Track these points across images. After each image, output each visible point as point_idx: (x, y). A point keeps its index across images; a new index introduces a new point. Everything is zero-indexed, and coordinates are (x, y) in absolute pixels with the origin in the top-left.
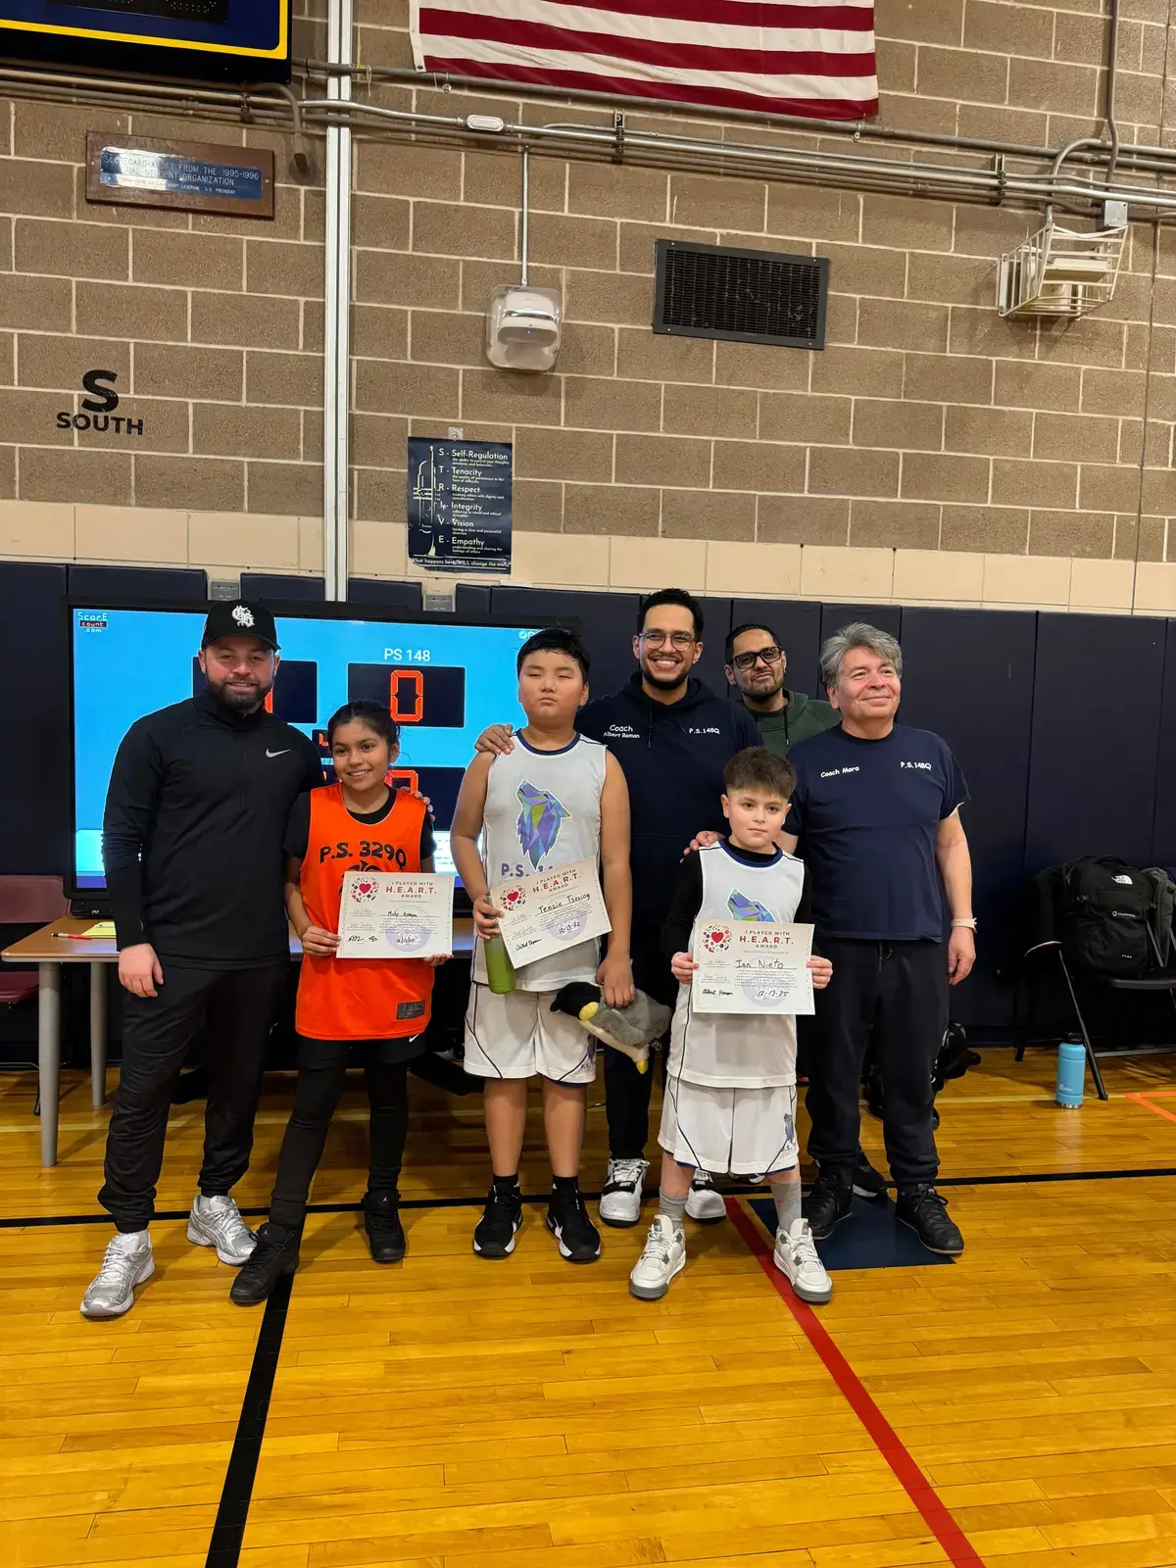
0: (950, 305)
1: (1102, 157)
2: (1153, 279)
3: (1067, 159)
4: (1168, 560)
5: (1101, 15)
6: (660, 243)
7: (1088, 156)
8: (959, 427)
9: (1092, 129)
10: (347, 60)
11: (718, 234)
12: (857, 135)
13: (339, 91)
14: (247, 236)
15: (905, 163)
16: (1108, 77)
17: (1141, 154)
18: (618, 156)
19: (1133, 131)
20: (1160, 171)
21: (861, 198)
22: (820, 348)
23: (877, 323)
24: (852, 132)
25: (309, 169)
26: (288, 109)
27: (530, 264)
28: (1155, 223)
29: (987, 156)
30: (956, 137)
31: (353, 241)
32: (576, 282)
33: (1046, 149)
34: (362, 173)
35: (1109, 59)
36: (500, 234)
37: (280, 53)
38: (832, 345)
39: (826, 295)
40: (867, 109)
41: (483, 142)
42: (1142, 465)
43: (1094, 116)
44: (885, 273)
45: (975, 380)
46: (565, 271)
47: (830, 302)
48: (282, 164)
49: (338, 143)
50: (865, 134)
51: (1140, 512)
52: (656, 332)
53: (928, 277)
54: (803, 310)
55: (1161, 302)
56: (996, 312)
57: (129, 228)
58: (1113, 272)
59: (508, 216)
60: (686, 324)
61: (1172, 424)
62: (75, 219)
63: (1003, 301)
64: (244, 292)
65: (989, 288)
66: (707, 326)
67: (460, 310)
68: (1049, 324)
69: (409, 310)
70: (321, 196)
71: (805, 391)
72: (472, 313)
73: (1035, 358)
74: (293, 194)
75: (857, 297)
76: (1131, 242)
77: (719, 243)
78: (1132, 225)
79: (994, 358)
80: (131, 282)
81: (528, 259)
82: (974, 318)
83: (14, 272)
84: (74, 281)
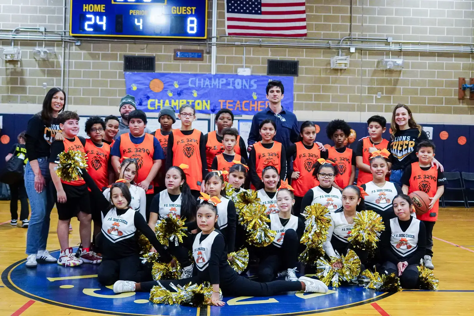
0: (322, 67)
1: (350, 39)
2: (362, 60)
3: (343, 40)
4: (368, 111)
5: (349, 15)
6: (268, 60)
7: (347, 39)
8: (325, 89)
9: (348, 35)
10: (215, 36)
11: (278, 58)
12: (303, 39)
13: (214, 40)
14: (199, 63)
15: (313, 43)
16: (351, 25)
17: (358, 39)
18: (260, 46)
19: (356, 34)
20: (362, 41)
21: (304, 50)
22: (297, 76)
23: (308, 71)
24: (302, 39)
25: (209, 53)
26: (206, 44)
28: (362, 50)
29: (327, 41)
30: (322, 38)
31: (216, 63)
32: (253, 68)
33: (340, 39)
34: (218, 52)
35: (351, 22)
36: (240, 60)
37: (205, 37)
38: (300, 75)
39: (298, 67)
40: (305, 35)
41: (238, 46)
42: (361, 94)
43: (349, 32)
44: (309, 62)
45: (327, 80)
46: (252, 66)
48: (205, 52)
49: (214, 49)
50: (305, 39)
51: (361, 103)
52: (268, 75)
53: (318, 63)
54: (294, 70)
55: (363, 64)
56: (330, 68)
57: (181, 63)
58: (348, 63)
59: (242, 57)
60: (273, 73)
61: (367, 86)
62: (172, 63)
63: (332, 66)
64: (198, 72)
65: (329, 64)
66: (277, 73)
67: (234, 73)
68: (341, 70)
69: (225, 73)
70: (211, 56)
71: (295, 84)
72: (236, 74)
73: (339, 76)
74: (206, 56)
75: (304, 67)
76: (357, 54)
77: (278, 59)
78: (357, 51)
79: (331, 76)
80: (180, 72)
81: (245, 64)
82: (326, 69)
83: (163, 72)
84: (172, 72)
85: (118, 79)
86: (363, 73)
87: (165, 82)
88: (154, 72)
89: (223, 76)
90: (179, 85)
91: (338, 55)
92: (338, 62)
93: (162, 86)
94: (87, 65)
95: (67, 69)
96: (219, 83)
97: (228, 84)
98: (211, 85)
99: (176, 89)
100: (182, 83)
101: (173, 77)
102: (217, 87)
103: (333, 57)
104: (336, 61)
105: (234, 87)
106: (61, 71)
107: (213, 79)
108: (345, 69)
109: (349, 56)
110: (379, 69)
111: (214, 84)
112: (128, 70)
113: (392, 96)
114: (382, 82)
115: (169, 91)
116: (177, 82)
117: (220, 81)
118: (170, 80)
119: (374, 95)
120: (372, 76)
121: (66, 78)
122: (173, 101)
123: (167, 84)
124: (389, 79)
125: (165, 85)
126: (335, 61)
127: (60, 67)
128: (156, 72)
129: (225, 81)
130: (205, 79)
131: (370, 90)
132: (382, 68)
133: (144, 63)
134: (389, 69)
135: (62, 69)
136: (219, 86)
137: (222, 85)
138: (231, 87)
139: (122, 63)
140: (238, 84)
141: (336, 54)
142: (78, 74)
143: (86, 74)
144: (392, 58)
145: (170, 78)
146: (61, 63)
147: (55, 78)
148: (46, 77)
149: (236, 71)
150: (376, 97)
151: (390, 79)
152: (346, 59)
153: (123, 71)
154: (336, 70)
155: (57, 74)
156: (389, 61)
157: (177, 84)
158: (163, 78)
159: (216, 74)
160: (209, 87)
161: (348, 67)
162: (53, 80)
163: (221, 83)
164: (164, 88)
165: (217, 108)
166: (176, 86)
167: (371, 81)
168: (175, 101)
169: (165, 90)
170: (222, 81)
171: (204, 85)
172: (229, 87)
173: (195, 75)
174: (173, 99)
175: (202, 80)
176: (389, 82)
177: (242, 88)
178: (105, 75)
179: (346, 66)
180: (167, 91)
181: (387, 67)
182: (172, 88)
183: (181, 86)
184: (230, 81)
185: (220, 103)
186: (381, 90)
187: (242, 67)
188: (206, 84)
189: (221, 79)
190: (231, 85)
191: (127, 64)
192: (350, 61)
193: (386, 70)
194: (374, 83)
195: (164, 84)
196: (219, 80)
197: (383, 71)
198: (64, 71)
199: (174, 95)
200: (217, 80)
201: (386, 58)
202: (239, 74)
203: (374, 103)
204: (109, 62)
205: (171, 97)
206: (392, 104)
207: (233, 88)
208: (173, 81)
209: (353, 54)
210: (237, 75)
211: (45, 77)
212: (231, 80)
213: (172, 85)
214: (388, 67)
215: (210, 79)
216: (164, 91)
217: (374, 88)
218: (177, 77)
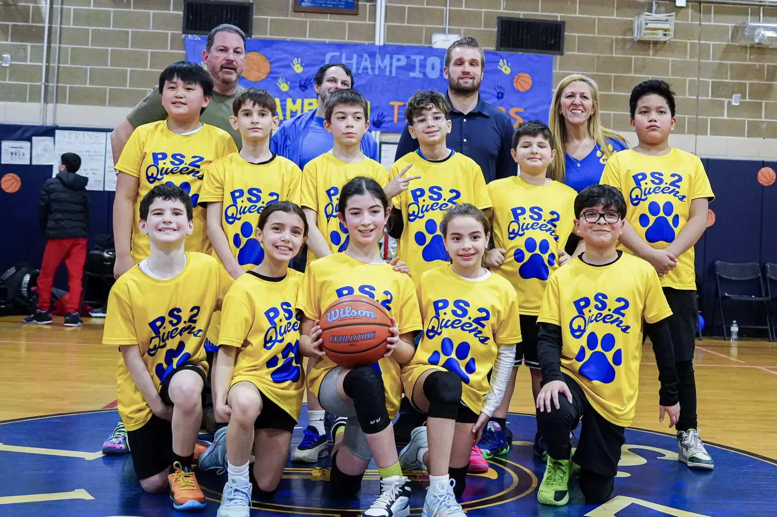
0: (614, 37)
2: (700, 24)
4: (711, 134)
6: (499, 18)
8: (620, 83)
11: (521, 14)
14: (348, 21)
22: (562, 54)
23: (584, 44)
27: (450, 27)
28: (700, 3)
31: (385, 21)
36: (437, 17)
38: (566, 53)
39: (563, 35)
42: (698, 97)
44: (588, 26)
45: (625, 65)
46: (463, 29)
47: (566, 37)
51: (697, 116)
52: (497, 50)
53: (605, 27)
54: (555, 40)
55: (704, 33)
56: (633, 39)
57: (308, 20)
58: (672, 28)
59: (443, 10)
60: (509, 46)
61: (710, 80)
62: (290, 18)
63: (635, 35)
64: (346, 40)
65: (631, 30)
66: (517, 47)
67: (423, 44)
68: (656, 43)
69: (405, 44)
70: (375, 6)
71: (556, 71)
72: (429, 45)
73: (650, 56)
74: (365, 6)
75: (576, 35)
76: (690, 10)
77: (521, 17)
78: (690, 4)
79: (633, 57)
80: (307, 39)
81: (449, 25)
82: (625, 41)
83: (268, 36)
84: (288, 39)
85: (169, 51)
86: (703, 51)
87: (272, 60)
88: (251, 37)
89: (400, 50)
90: (304, 67)
91: (650, 11)
92: (650, 26)
93: (266, 67)
94: (101, 18)
95: (56, 26)
96: (391, 65)
97: (410, 67)
98: (373, 69)
99: (297, 75)
100: (309, 62)
101: (290, 48)
102: (388, 74)
103: (639, 14)
104: (647, 24)
105: (424, 74)
106: (43, 28)
107: (378, 56)
108: (665, 42)
109: (674, 13)
110: (737, 44)
111: (379, 67)
112: (192, 31)
113: (764, 102)
114: (742, 72)
115: (280, 80)
116: (299, 60)
117: (394, 60)
118: (285, 55)
119: (726, 100)
120: (721, 60)
121: (55, 45)
122: (289, 101)
123: (277, 64)
124: (757, 66)
125: (274, 65)
126: (643, 23)
127: (42, 21)
128: (253, 37)
129: (403, 62)
130: (360, 56)
131: (718, 89)
132: (743, 43)
133: (227, 15)
134: (758, 44)
135: (47, 25)
136: (391, 72)
137: (398, 68)
138: (416, 74)
139: (179, 15)
140: (433, 69)
141: (646, 10)
142: (80, 37)
143: (98, 37)
144: (764, 21)
145: (285, 51)
146: (43, 10)
147: (29, 45)
148: (9, 42)
149: (429, 40)
150: (729, 103)
151: (760, 65)
152: (667, 21)
153: (181, 32)
154: (644, 45)
155: (35, 35)
156: (759, 27)
157: (299, 65)
158: (269, 51)
159: (385, 46)
160: (370, 71)
161: (670, 37)
162: (25, 48)
163: (395, 63)
164: (270, 73)
165: (386, 119)
166: (298, 69)
167: (720, 70)
168: (294, 102)
169: (273, 76)
170: (399, 60)
171: (358, 69)
172: (412, 74)
173: (340, 47)
174: (290, 97)
175: (355, 56)
176: (758, 73)
177: (441, 75)
178: (142, 40)
179: (665, 35)
180: (278, 78)
181: (753, 39)
182: (289, 72)
183: (306, 69)
184: (415, 60)
185: (392, 107)
186: (741, 89)
187: (443, 31)
188: (362, 67)
189: (396, 57)
190: (418, 69)
191: (191, 17)
192: (676, 24)
193: (752, 47)
194: (727, 73)
195: (270, 63)
196: (391, 58)
197: (746, 47)
198: (50, 29)
199: (291, 88)
200: (388, 57)
201: (751, 21)
202: (436, 46)
203: (725, 117)
204: (151, 12)
205: (286, 93)
206: (763, 119)
207: (421, 76)
208: (290, 57)
209: (683, 10)
210: (431, 47)
211: (7, 40)
212: (418, 59)
213: (289, 66)
214: (757, 41)
215: (372, 55)
216: (270, 79)
217: (726, 84)
218: (300, 49)
